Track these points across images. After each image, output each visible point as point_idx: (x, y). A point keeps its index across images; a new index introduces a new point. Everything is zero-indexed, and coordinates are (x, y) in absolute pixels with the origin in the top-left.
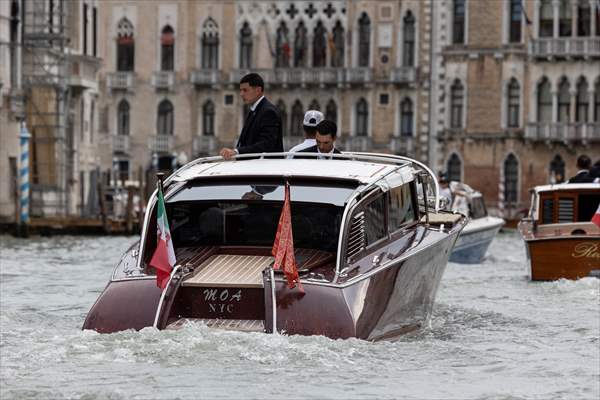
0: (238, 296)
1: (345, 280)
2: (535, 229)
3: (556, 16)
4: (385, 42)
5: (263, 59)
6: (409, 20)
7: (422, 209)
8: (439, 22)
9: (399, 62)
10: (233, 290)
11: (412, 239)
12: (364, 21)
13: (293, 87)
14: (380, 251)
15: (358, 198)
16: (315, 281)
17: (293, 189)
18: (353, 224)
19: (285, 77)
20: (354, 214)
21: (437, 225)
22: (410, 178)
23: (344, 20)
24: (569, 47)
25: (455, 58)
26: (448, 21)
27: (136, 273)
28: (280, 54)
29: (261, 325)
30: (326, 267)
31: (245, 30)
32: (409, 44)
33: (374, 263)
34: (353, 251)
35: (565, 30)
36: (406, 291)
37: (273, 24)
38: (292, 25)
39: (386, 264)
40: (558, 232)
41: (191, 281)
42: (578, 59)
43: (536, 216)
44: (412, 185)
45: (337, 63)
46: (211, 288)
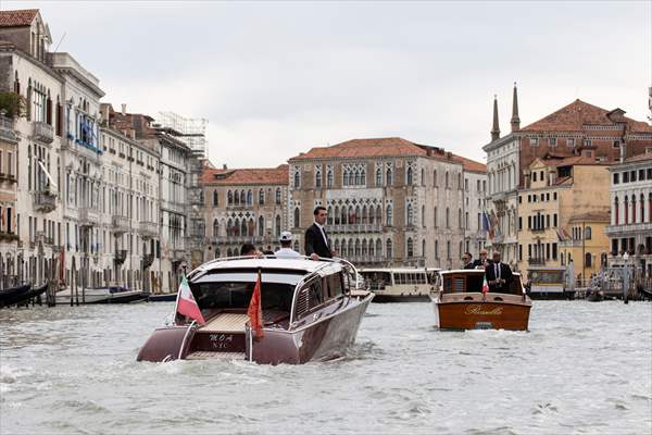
0: (230, 338)
1: (294, 329)
2: (441, 297)
3: (334, 217)
4: (270, 227)
5: (223, 232)
6: (278, 218)
7: (347, 287)
8: (290, 219)
9: (275, 234)
10: (227, 334)
11: (341, 304)
12: (261, 219)
13: (234, 243)
14: (320, 311)
15: (305, 280)
16: (276, 330)
17: (263, 275)
18: (301, 295)
19: (231, 240)
20: (302, 289)
21: (355, 297)
22: (339, 270)
23: (254, 218)
24: (339, 228)
25: (296, 233)
26: (293, 219)
27: (171, 325)
28: (229, 231)
29: (243, 356)
30: (284, 321)
31: (216, 222)
32: (278, 227)
33: (313, 319)
34: (302, 311)
35: (337, 222)
36: (334, 336)
37: (227, 220)
38: (234, 220)
39: (323, 318)
40: (455, 298)
41: (203, 329)
42: (342, 232)
43: (441, 288)
44: (340, 273)
45: (251, 234)
46: (214, 333)
